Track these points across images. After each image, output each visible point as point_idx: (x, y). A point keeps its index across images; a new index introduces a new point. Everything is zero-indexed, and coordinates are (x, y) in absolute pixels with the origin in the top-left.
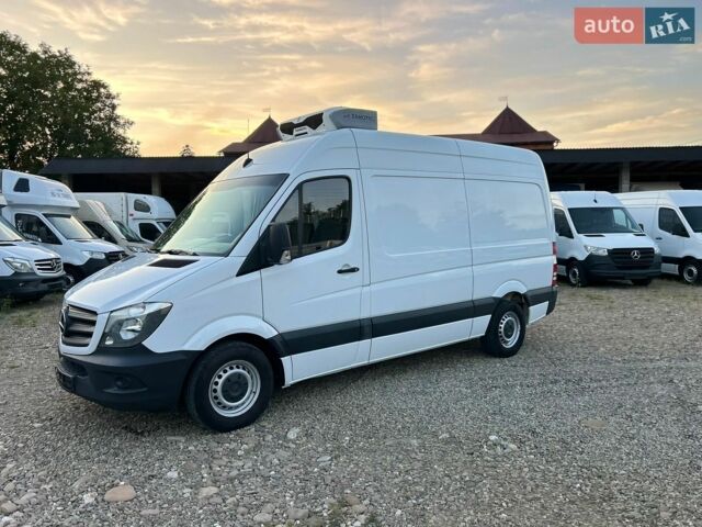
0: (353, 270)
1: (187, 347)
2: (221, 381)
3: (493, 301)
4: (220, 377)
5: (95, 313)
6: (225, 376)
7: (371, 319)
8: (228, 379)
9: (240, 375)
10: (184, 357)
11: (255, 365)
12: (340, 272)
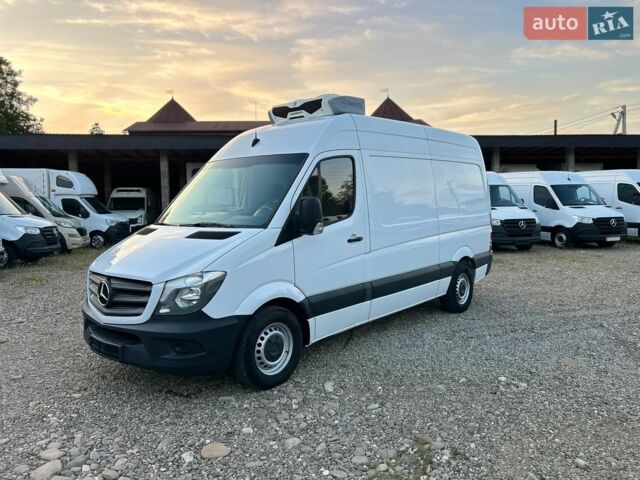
0: (359, 239)
1: (238, 312)
2: (263, 343)
3: (452, 264)
4: (262, 339)
5: (150, 284)
6: (266, 338)
7: (371, 282)
8: (269, 341)
9: (277, 336)
10: (236, 322)
11: (289, 326)
12: (350, 241)
